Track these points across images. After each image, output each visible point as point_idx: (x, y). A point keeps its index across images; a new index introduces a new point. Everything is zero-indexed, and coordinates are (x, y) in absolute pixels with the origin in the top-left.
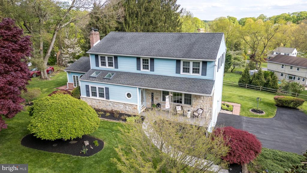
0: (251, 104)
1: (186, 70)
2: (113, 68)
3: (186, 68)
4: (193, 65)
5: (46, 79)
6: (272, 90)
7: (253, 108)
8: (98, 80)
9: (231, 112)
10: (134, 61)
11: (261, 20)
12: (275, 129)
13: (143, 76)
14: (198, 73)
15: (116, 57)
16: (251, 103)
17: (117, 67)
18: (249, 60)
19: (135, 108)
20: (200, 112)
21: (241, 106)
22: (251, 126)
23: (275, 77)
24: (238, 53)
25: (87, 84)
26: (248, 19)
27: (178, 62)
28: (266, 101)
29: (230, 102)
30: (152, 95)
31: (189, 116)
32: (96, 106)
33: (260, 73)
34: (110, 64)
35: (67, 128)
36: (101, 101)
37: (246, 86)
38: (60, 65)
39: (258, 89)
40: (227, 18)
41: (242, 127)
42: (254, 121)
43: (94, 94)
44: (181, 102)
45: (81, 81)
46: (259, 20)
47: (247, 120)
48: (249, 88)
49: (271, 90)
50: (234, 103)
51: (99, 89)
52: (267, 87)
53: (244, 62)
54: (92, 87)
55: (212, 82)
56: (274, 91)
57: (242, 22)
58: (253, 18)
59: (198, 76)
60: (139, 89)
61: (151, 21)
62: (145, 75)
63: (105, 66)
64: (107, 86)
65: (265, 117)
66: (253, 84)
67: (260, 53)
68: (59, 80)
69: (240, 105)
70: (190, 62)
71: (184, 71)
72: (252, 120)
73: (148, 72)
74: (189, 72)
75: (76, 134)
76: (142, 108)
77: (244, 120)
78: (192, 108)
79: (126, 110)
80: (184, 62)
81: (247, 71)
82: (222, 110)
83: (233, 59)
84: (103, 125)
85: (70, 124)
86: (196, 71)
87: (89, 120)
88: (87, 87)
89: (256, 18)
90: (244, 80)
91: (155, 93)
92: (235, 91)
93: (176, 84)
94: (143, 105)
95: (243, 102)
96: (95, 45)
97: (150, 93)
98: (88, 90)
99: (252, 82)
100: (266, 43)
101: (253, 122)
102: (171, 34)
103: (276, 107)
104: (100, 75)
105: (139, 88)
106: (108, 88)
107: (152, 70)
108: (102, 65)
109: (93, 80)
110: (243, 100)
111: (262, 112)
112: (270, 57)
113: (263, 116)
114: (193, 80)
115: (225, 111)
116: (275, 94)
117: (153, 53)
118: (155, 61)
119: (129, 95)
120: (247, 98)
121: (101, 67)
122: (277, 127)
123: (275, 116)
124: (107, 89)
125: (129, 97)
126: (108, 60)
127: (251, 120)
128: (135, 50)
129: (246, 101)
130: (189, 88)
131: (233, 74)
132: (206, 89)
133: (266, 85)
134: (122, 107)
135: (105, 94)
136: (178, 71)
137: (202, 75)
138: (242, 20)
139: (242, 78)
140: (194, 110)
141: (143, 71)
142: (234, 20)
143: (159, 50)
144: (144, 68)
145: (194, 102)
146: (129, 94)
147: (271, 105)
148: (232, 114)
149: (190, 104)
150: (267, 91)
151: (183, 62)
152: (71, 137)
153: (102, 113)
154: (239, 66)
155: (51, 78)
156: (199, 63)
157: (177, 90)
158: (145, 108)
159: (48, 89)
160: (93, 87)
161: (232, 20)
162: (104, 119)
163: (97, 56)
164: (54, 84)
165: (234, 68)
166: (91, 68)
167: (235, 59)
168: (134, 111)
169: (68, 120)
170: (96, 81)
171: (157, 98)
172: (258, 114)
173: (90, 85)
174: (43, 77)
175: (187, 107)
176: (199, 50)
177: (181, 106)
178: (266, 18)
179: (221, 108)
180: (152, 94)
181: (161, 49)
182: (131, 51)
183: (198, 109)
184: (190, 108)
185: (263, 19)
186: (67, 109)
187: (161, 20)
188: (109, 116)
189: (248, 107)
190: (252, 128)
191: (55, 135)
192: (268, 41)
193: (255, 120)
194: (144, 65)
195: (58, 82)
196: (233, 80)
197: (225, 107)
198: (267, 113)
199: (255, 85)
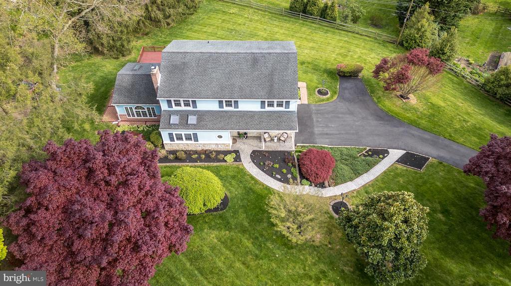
0: (315, 80)
1: (270, 105)
2: (190, 109)
7: (318, 88)
8: (181, 126)
9: (300, 100)
10: (216, 102)
14: (282, 106)
16: (315, 76)
17: (195, 107)
19: (227, 146)
21: (307, 85)
22: (320, 118)
25: (171, 132)
28: (329, 66)
32: (184, 148)
37: (300, 16)
41: (313, 122)
43: (181, 139)
45: (162, 131)
47: (316, 110)
51: (185, 135)
52: (324, 16)
59: (282, 109)
62: (229, 113)
63: (181, 106)
65: (330, 100)
66: (309, 13)
73: (231, 109)
77: (313, 110)
79: (218, 148)
86: (279, 105)
95: (307, 79)
96: (159, 84)
98: (172, 137)
99: (306, 9)
101: (321, 111)
103: (338, 77)
106: (196, 134)
107: (237, 107)
109: (177, 129)
110: (307, 73)
113: (328, 98)
114: (278, 114)
118: (239, 102)
120: (309, 66)
121: (175, 108)
122: (341, 113)
123: (338, 95)
125: (220, 138)
126: (184, 102)
127: (319, 108)
129: (310, 74)
132: (292, 124)
133: (324, 11)
134: (213, 147)
135: (192, 137)
136: (263, 107)
137: (285, 109)
141: (226, 109)
144: (227, 106)
148: (302, 104)
151: (268, 101)
153: (196, 156)
160: (178, 134)
162: (203, 163)
166: (162, 110)
170: (181, 129)
172: (325, 97)
173: (175, 133)
188: (205, 158)
189: (314, 88)
190: (321, 121)
198: (331, 93)
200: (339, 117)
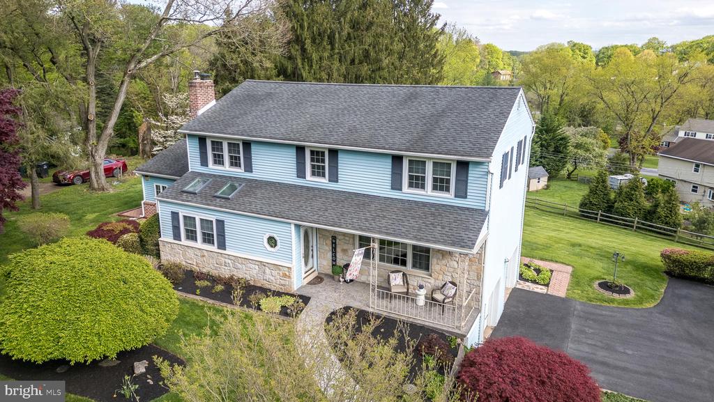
0: (599, 268)
1: (417, 182)
2: (239, 172)
3: (417, 178)
4: (434, 170)
5: (103, 190)
6: (664, 229)
7: (603, 279)
8: (199, 199)
9: (543, 287)
10: (291, 155)
11: (651, 51)
12: (655, 338)
13: (311, 194)
14: (448, 190)
15: (247, 145)
16: (601, 264)
17: (249, 168)
18: (615, 148)
19: (285, 275)
20: (451, 291)
21: (573, 271)
22: (592, 328)
23: (671, 195)
24: (587, 133)
25: (175, 209)
26: (618, 50)
27: (397, 160)
28: (642, 259)
29: (546, 260)
30: (334, 241)
31: (421, 301)
32: (195, 263)
33: (634, 185)
34: (235, 162)
35: (77, 333)
36: (206, 253)
37: (599, 217)
38: (145, 156)
39: (627, 226)
40: (566, 45)
41: (568, 329)
42: (602, 315)
43: (191, 235)
44: (404, 263)
45: (160, 201)
46: (646, 51)
47: (584, 312)
48: (606, 221)
49: (661, 228)
50: (557, 262)
51: (201, 223)
52: (651, 221)
53: (601, 156)
54: (185, 217)
55: (481, 215)
56: (670, 231)
57: (604, 57)
58: (631, 46)
59: (447, 198)
60: (298, 226)
61: (366, 54)
62: (316, 192)
63: (223, 164)
64: (221, 217)
65: (633, 306)
66: (617, 213)
67: (643, 133)
68: (132, 194)
69: (570, 269)
70: (425, 162)
71: (411, 185)
72: (598, 312)
73: (323, 182)
74: (423, 187)
75: (101, 349)
76: (308, 273)
77: (574, 310)
78: (432, 281)
79: (265, 278)
80: (411, 162)
81: (601, 180)
82: (522, 282)
83: (572, 146)
84: (198, 316)
85: (86, 319)
86: (440, 185)
87: (142, 310)
88: (175, 215)
89: (640, 46)
90: (594, 201)
91: (339, 237)
92: (567, 230)
93: (389, 219)
94: (310, 266)
95: (579, 262)
96: (200, 112)
97: (328, 238)
98: (176, 224)
99: (613, 207)
100: (657, 109)
101: (600, 317)
102: (390, 88)
103: (666, 277)
104: (207, 188)
105: (296, 225)
106: (223, 222)
107: (334, 178)
108: (215, 162)
109: (188, 201)
110: (580, 255)
111: (626, 291)
112: (669, 143)
113: (627, 300)
114: (433, 209)
115: (529, 284)
116: (670, 238)
117: (336, 137)
118: (340, 156)
119: (272, 241)
120: (592, 250)
121: (213, 168)
122: (664, 335)
123: (659, 301)
124: (221, 223)
125: (272, 246)
126: (230, 151)
127: (593, 310)
128: (294, 127)
129: (588, 259)
130: (419, 230)
131: (572, 183)
132: (463, 234)
133: (650, 215)
134: (255, 271)
135: (215, 235)
136: (396, 185)
137: (455, 197)
138: (605, 50)
139: (588, 195)
140: (437, 284)
141: (311, 180)
142: (584, 50)
143: (352, 130)
144: (313, 174)
145: (435, 264)
146: (273, 238)
147: (653, 272)
148: (547, 294)
149: (427, 268)
150: (650, 231)
151: (409, 160)
152: (86, 356)
153: (206, 283)
154: (587, 165)
155: (115, 188)
156: (449, 165)
157: (387, 234)
158: (315, 274)
159: (97, 216)
160: (189, 217)
161: (580, 51)
162: (205, 299)
163: (202, 140)
164: (116, 202)
165: (575, 168)
166: (190, 170)
167: (578, 146)
168: (283, 282)
169: (84, 311)
170: (195, 202)
171: (344, 251)
172: (616, 296)
173: (182, 213)
174: (96, 186)
175: (417, 276)
176: (452, 130)
177: (404, 275)
178: (665, 46)
179: (521, 275)
180: (334, 238)
181: (358, 126)
182: (282, 130)
183: (445, 284)
184: (427, 280)
185: (658, 49)
186: (85, 281)
187: (391, 50)
188: (222, 291)
189: (592, 276)
190: (592, 333)
191: (48, 348)
192: (662, 104)
193: (604, 312)
194: (313, 167)
195: (128, 197)
196: (569, 198)
197: (531, 274)
198: (639, 294)
199: (622, 215)
200: (652, 341)
